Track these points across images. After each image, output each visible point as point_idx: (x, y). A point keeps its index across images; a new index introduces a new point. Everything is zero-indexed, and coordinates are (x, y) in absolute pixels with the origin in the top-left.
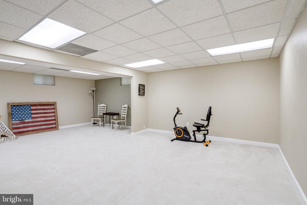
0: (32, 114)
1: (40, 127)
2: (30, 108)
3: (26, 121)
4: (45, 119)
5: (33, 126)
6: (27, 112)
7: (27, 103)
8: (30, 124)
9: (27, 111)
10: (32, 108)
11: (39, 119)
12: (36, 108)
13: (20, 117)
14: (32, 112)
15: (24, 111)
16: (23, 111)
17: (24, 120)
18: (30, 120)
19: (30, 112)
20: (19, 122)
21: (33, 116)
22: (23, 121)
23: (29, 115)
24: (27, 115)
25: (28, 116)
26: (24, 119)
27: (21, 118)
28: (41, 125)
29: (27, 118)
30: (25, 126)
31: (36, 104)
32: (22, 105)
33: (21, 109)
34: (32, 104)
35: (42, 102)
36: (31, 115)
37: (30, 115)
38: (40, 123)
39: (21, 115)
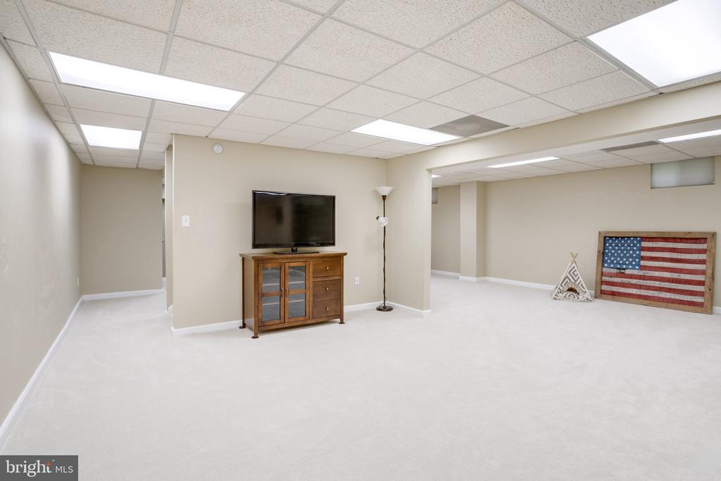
0: (643, 258)
1: (656, 294)
2: (640, 244)
3: (627, 272)
4: (675, 276)
5: (640, 287)
6: (631, 252)
7: (633, 232)
8: (634, 281)
9: (633, 250)
10: (645, 244)
11: (657, 274)
12: (654, 246)
13: (618, 263)
14: (644, 254)
15: (627, 250)
16: (624, 250)
17: (624, 269)
18: (636, 272)
19: (638, 252)
20: (615, 271)
21: (643, 263)
22: (623, 271)
23: (635, 261)
24: (631, 260)
25: (634, 263)
26: (624, 266)
27: (620, 264)
28: (660, 289)
29: (630, 267)
30: (624, 284)
31: (654, 235)
32: (624, 237)
33: (623, 245)
34: (645, 235)
35: (670, 233)
36: (639, 261)
37: (637, 260)
38: (657, 284)
39: (620, 257)
